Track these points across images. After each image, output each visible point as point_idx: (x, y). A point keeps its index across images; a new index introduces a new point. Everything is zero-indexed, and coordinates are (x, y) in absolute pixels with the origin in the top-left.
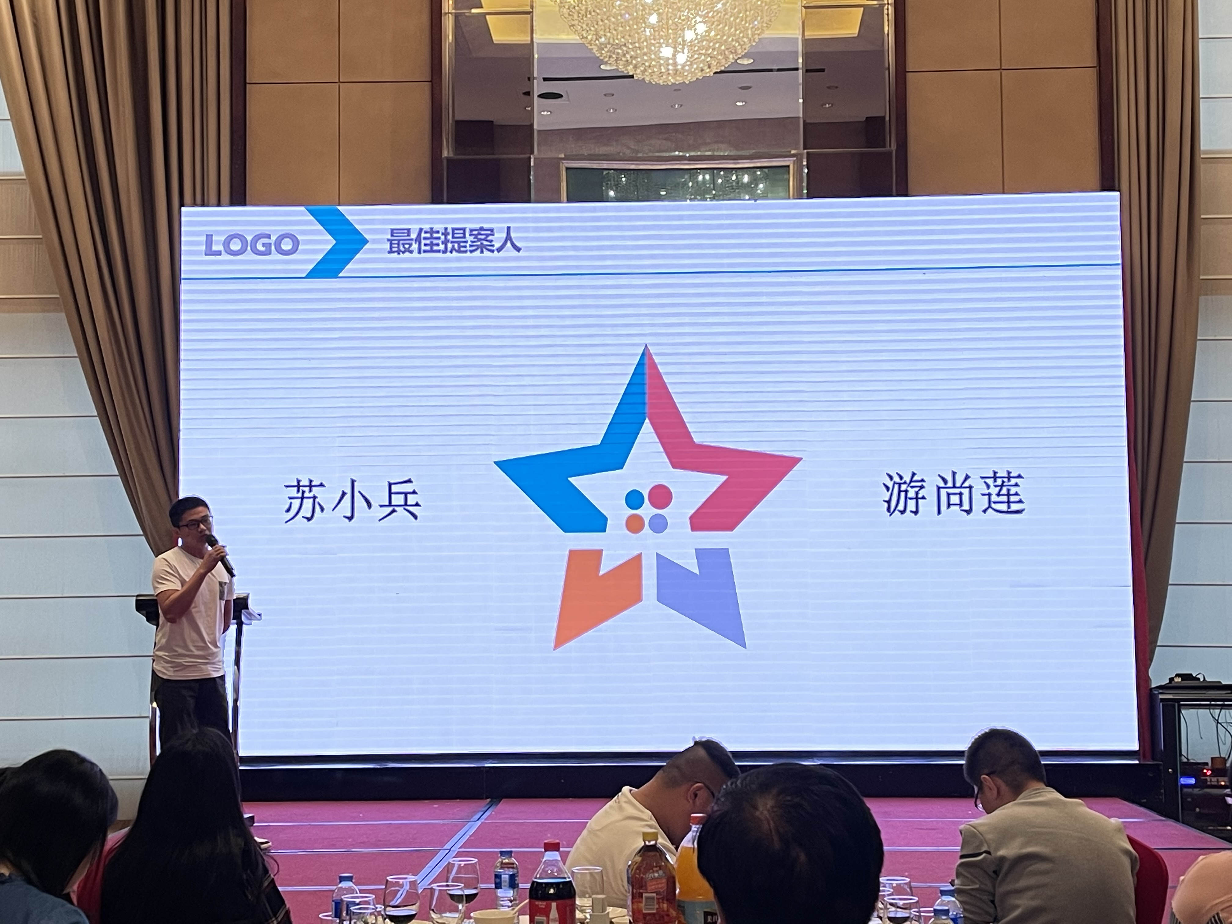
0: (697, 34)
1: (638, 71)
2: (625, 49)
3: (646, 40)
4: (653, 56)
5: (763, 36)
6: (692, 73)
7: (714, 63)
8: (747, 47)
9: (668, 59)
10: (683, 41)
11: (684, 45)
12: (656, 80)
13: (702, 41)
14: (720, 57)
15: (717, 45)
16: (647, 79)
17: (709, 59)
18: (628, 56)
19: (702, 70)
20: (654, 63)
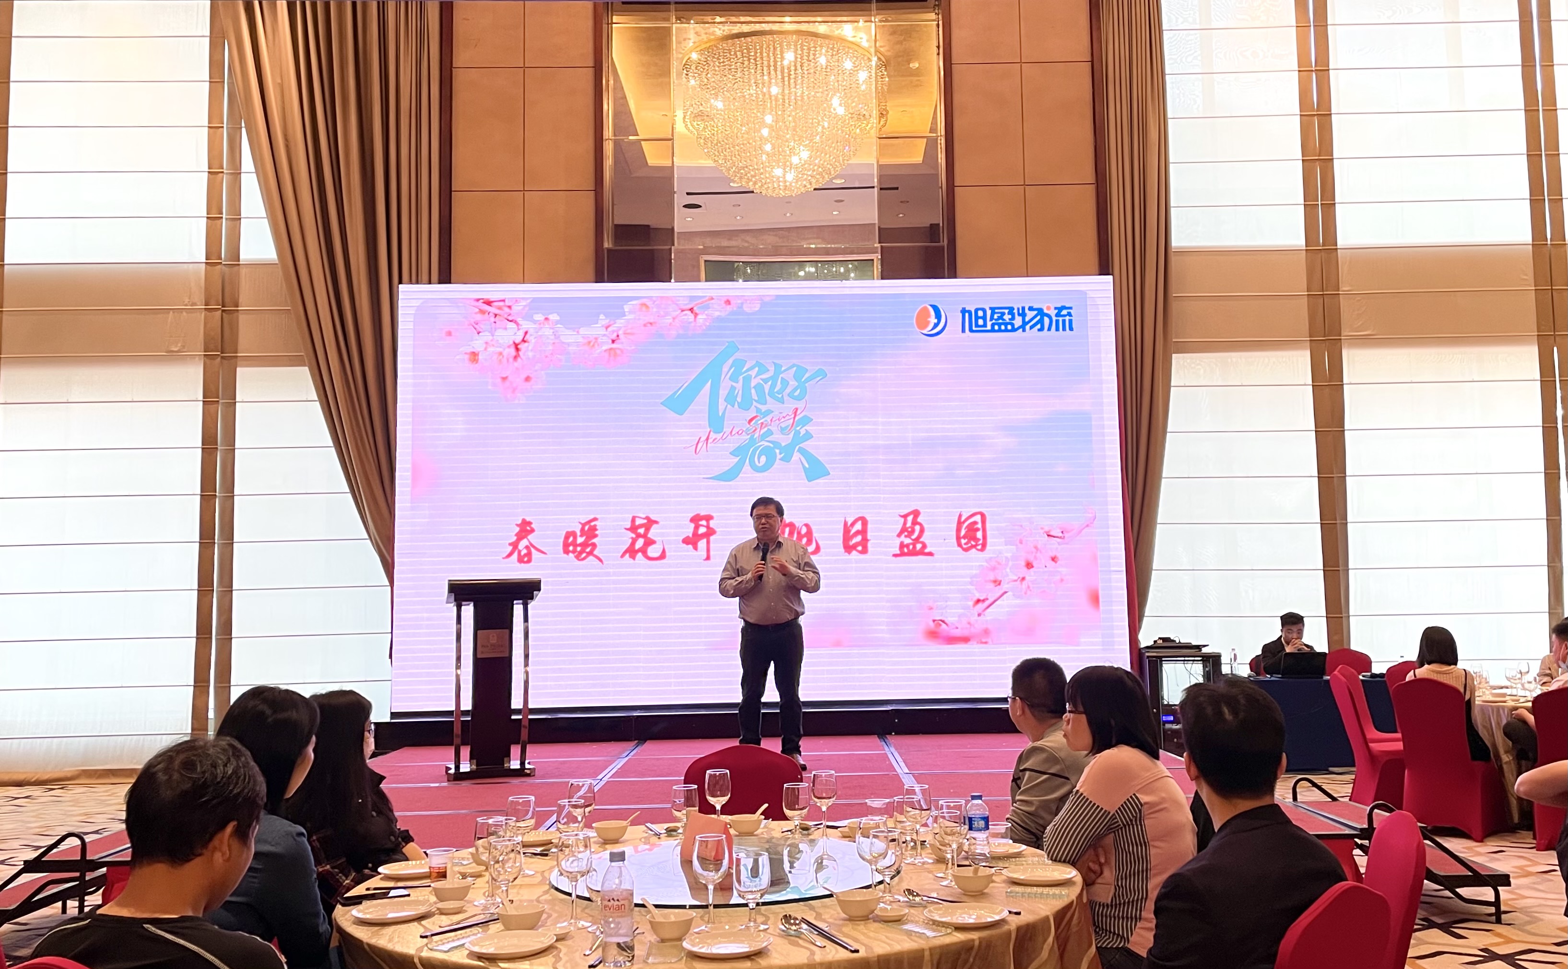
0: (800, 159)
1: (757, 186)
2: (746, 169)
3: (762, 163)
4: (767, 175)
5: (850, 162)
6: (797, 188)
7: (814, 181)
8: (839, 169)
9: (779, 177)
10: (791, 165)
11: (791, 168)
12: (770, 192)
13: (805, 165)
14: (818, 177)
15: (816, 168)
16: (764, 192)
17: (810, 178)
18: (749, 175)
19: (805, 186)
20: (768, 180)
